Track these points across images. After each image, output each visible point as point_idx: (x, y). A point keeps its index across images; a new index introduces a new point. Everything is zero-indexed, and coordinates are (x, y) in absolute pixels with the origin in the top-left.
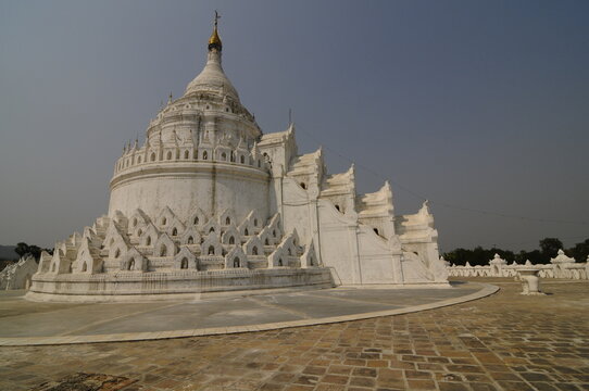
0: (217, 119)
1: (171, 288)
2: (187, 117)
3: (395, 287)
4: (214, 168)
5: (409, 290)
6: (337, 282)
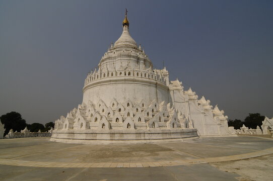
0: (145, 60)
1: (173, 136)
2: (133, 57)
3: (220, 136)
4: (157, 83)
5: (225, 137)
6: (199, 135)
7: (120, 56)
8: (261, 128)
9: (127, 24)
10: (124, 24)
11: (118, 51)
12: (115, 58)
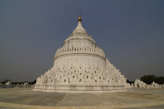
7: (85, 39)
8: (134, 84)
9: (80, 20)
10: (79, 20)
11: (82, 35)
12: (81, 39)
